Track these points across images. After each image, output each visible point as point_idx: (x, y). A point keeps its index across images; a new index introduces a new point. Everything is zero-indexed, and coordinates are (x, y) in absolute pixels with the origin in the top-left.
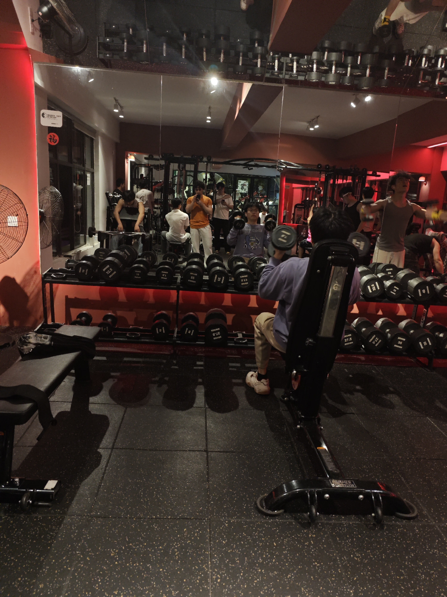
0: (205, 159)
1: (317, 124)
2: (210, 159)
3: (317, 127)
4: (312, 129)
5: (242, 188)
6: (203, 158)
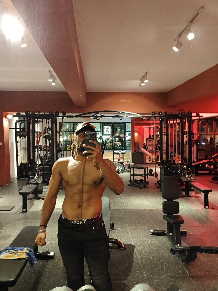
0: (61, 114)
1: (147, 79)
2: (65, 114)
3: (146, 81)
4: (143, 84)
5: (107, 131)
6: (59, 114)
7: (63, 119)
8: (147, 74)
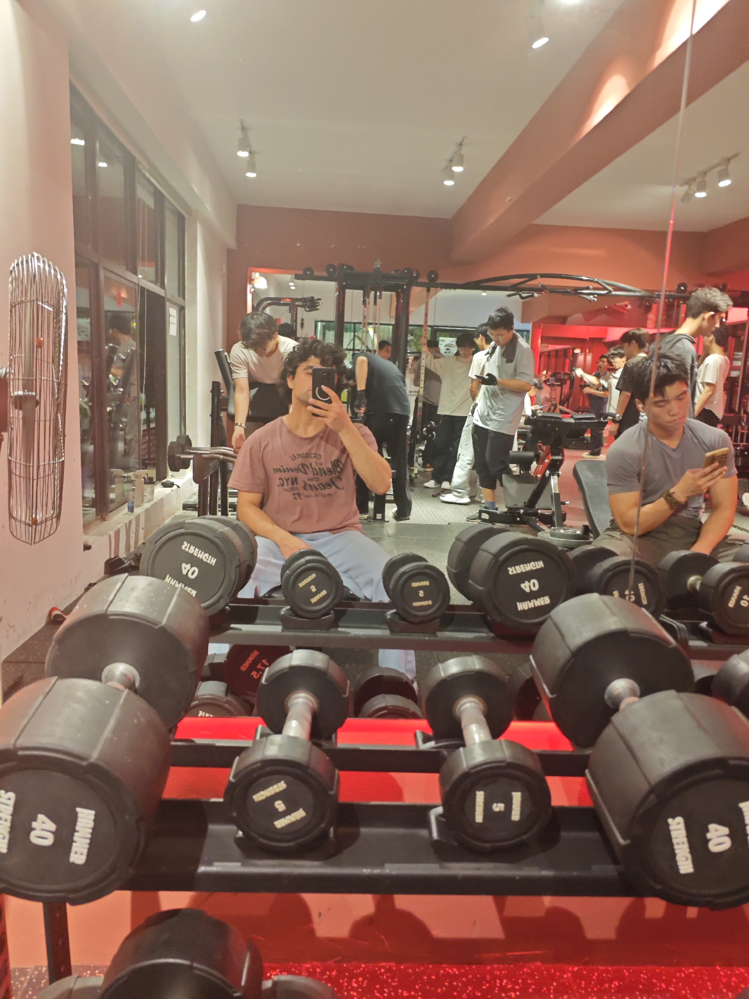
4: (699, 195)
5: (448, 351)
6: (418, 277)
7: (428, 291)
8: (732, 161)
